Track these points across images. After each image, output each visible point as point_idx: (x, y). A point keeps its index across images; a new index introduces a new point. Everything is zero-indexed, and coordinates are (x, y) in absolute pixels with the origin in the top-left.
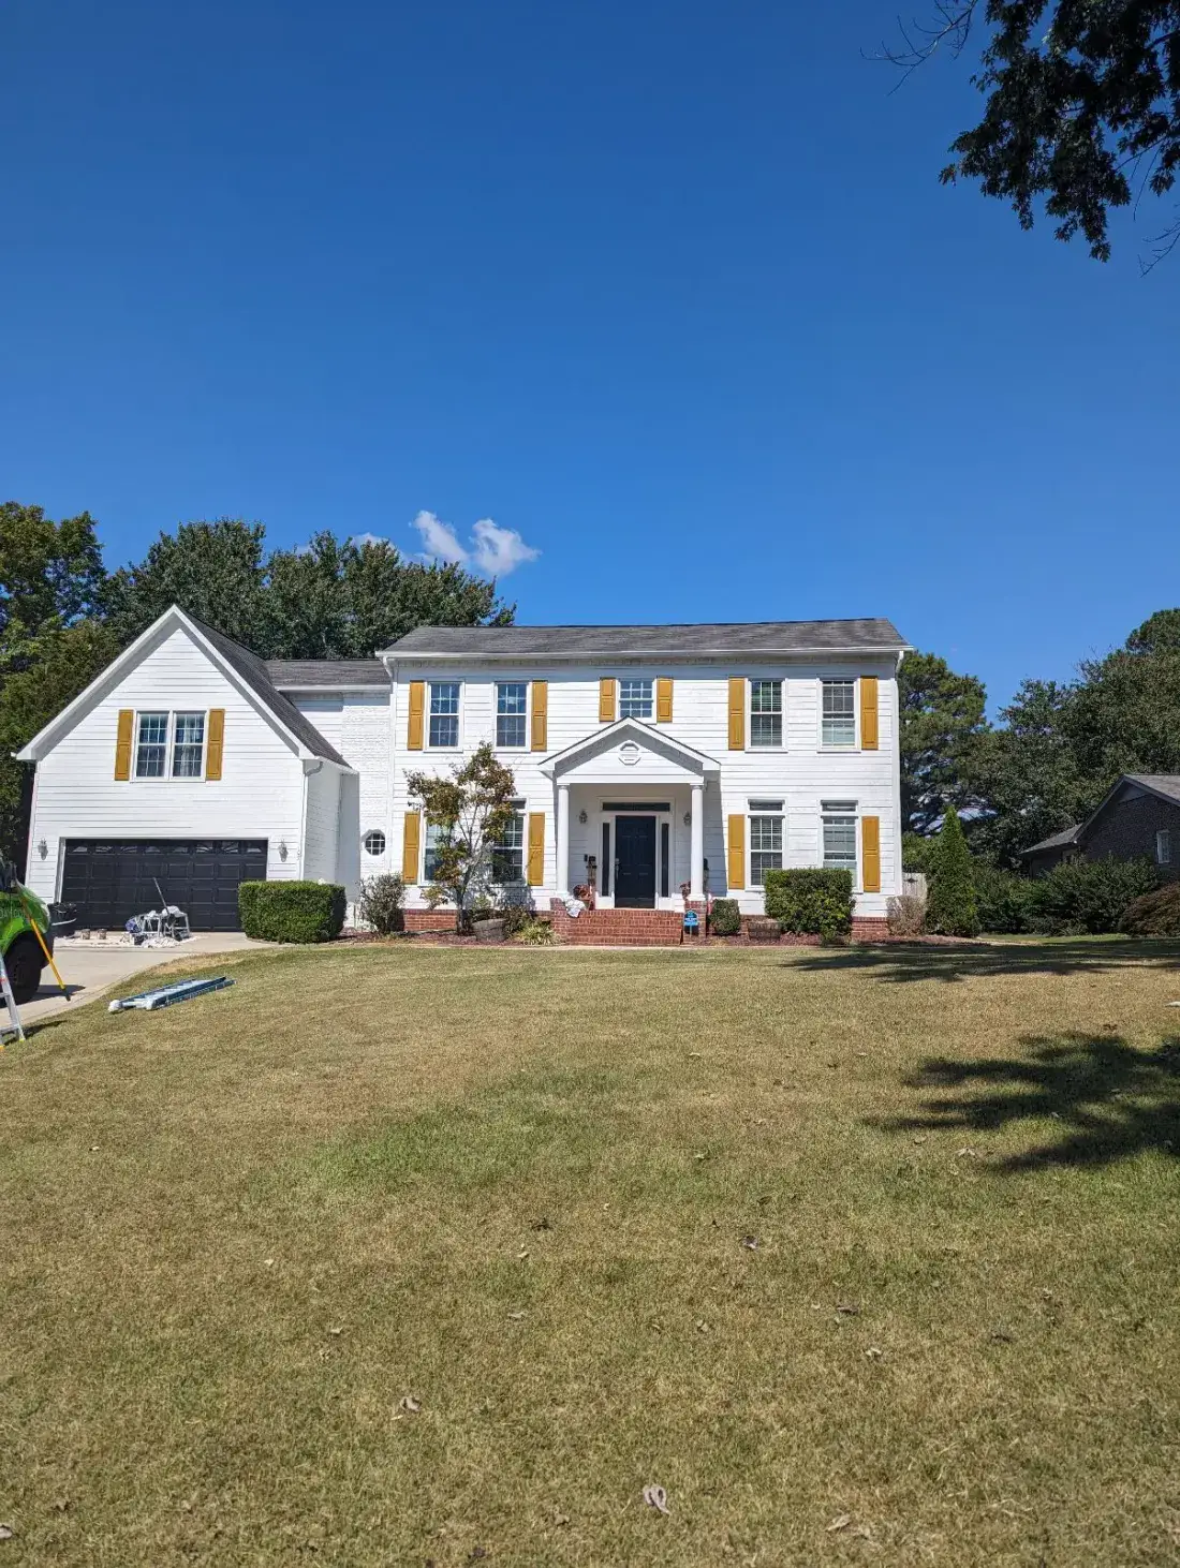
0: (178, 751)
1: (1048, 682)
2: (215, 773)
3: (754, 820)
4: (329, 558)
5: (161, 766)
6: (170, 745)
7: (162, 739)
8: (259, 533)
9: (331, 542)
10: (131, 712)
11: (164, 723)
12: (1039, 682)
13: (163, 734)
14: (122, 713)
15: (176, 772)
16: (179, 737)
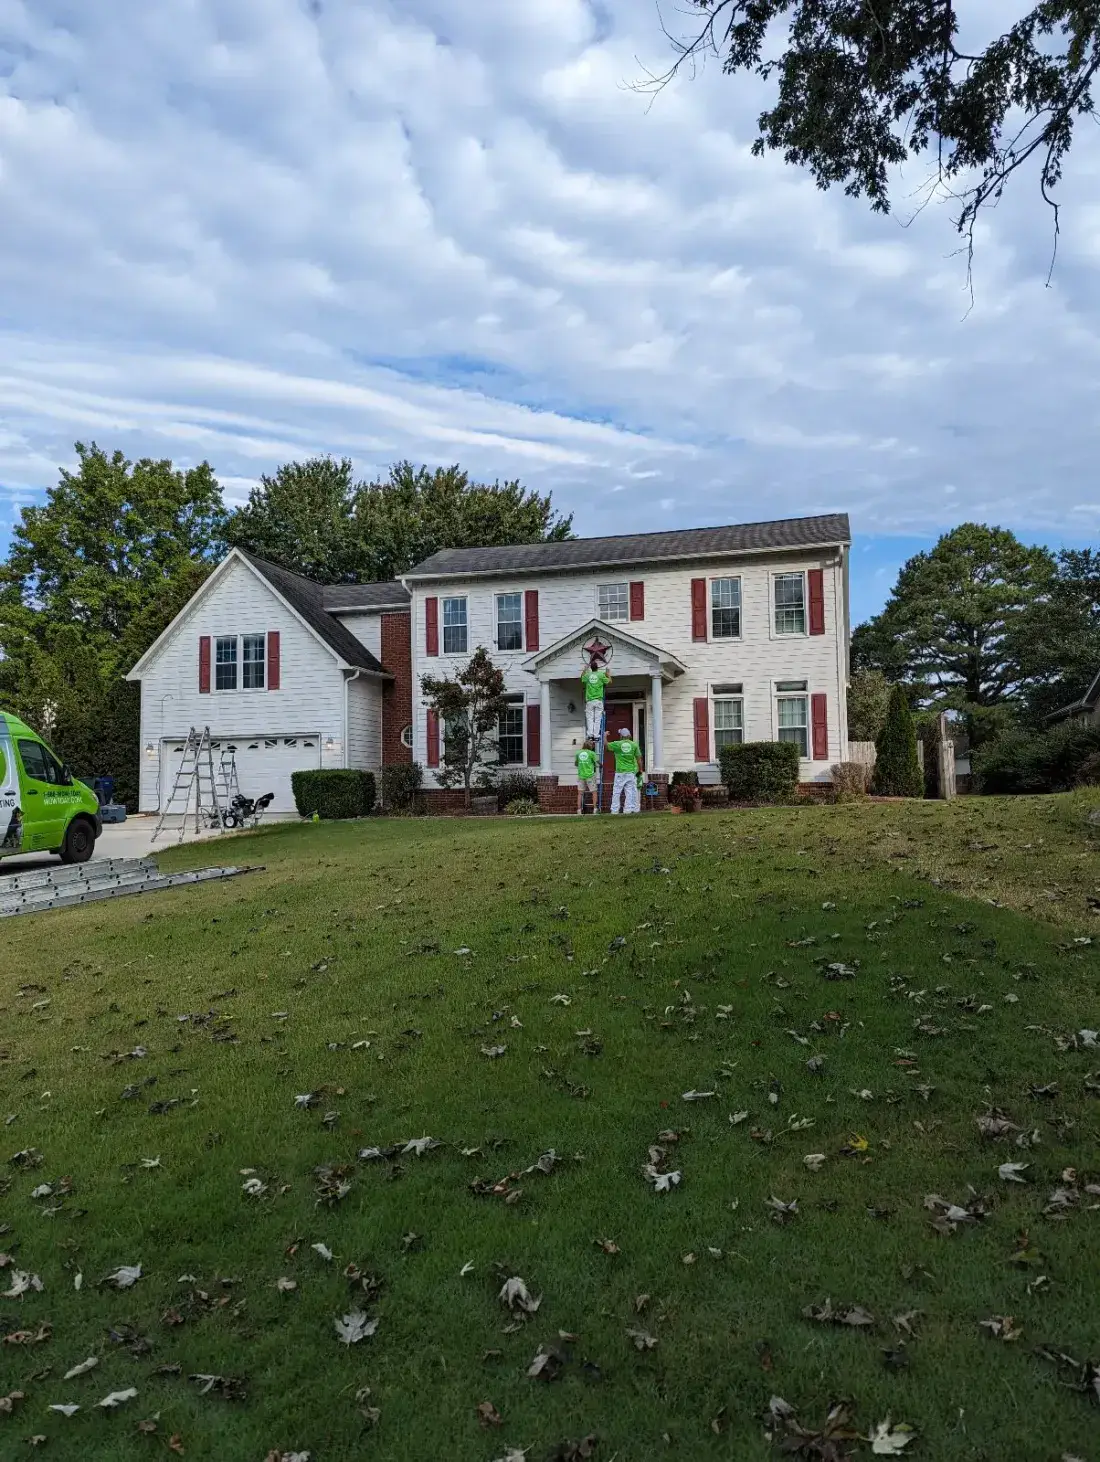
0: (246, 667)
1: (1082, 551)
2: (274, 684)
3: (717, 703)
4: (407, 484)
5: (235, 680)
6: (240, 662)
7: (234, 659)
8: (346, 467)
9: (409, 471)
10: (208, 638)
11: (234, 646)
12: (1073, 552)
13: (234, 653)
14: (202, 638)
15: (246, 685)
16: (246, 656)
